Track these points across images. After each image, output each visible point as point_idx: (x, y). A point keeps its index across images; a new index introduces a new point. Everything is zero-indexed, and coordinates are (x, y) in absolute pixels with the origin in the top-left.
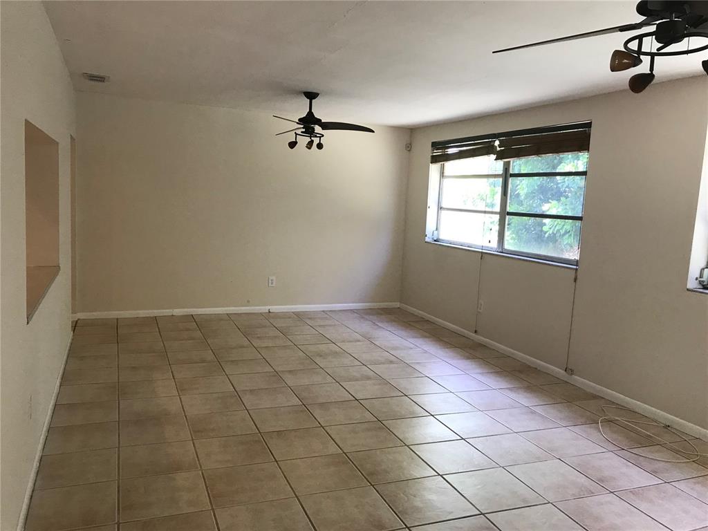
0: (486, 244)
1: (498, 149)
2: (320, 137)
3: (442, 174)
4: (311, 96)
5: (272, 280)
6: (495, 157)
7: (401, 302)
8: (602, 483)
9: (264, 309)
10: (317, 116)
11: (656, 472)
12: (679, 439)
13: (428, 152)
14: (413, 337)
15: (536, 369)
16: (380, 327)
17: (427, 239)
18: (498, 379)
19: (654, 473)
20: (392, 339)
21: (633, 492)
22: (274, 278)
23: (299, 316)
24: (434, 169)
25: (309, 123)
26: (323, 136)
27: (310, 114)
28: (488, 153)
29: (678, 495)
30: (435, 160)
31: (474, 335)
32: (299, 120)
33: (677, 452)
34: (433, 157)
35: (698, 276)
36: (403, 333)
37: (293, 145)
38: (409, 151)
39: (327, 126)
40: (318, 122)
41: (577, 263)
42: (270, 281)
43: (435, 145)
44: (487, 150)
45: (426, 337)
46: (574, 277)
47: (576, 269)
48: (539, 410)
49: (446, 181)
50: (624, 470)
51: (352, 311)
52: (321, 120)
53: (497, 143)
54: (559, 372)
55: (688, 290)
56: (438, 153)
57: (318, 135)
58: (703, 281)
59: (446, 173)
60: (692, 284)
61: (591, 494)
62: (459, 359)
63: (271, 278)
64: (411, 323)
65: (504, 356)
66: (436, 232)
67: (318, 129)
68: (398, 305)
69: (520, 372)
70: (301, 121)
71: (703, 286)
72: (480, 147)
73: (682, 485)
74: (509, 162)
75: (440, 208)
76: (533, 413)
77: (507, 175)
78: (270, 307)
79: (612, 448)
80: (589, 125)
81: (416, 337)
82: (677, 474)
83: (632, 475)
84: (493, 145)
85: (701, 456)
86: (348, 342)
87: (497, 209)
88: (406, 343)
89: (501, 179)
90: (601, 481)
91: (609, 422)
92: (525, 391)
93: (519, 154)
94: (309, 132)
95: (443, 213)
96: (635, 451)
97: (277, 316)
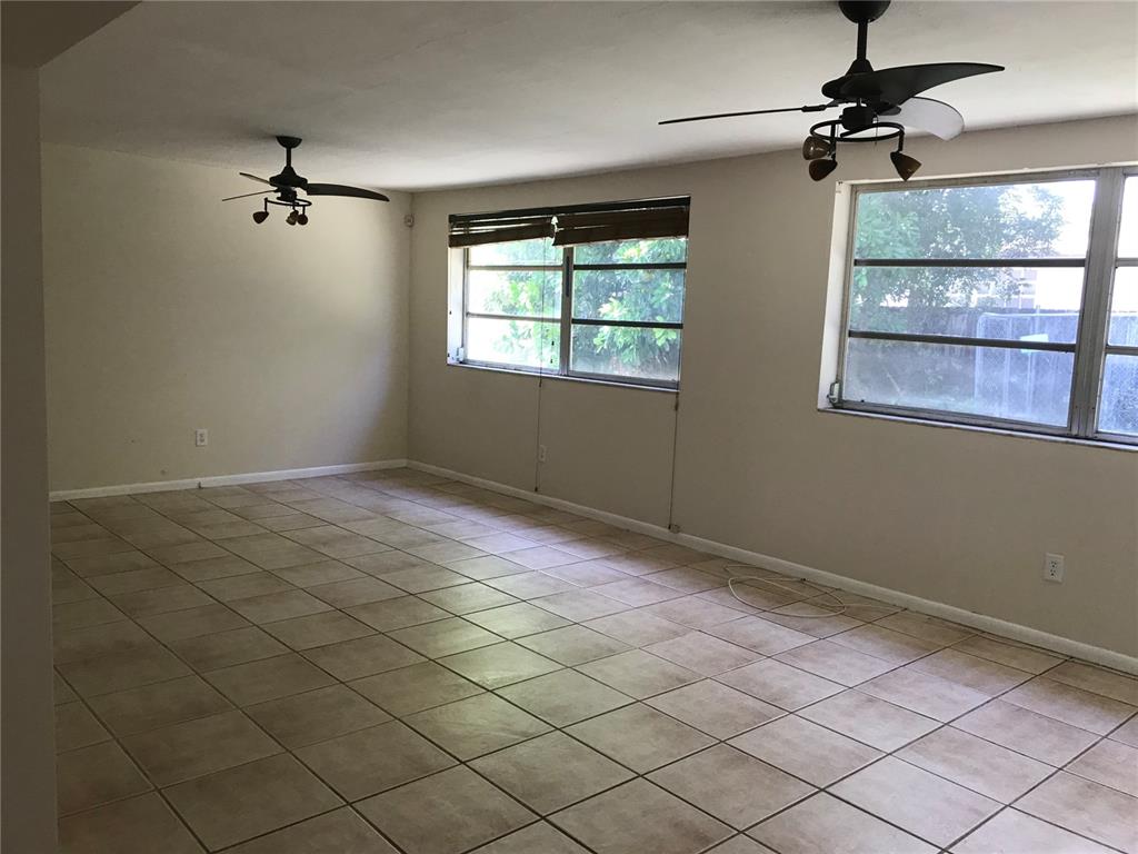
0: (546, 365)
1: (556, 229)
2: (304, 206)
3: (466, 264)
4: (289, 143)
5: (201, 435)
6: (553, 240)
7: (408, 458)
8: (755, 649)
9: (191, 483)
10: (299, 173)
11: (808, 630)
12: (819, 593)
13: (444, 230)
14: (449, 506)
15: (628, 531)
16: (393, 497)
17: (450, 361)
18: (586, 548)
19: (805, 630)
20: (420, 512)
21: (789, 652)
22: (205, 431)
23: (255, 490)
24: (455, 255)
25: (287, 183)
26: (310, 204)
27: (289, 170)
28: (542, 235)
29: (837, 651)
30: (455, 242)
31: (535, 495)
32: (271, 179)
33: (822, 606)
34: (452, 237)
35: (828, 393)
36: (430, 501)
37: (260, 217)
38: (411, 226)
39: (315, 190)
40: (302, 183)
41: (676, 385)
42: (198, 438)
43: (454, 220)
44: (539, 230)
45: (467, 504)
46: (674, 404)
47: (677, 393)
48: (653, 578)
49: (473, 274)
50: (773, 632)
51: (337, 477)
52: (306, 180)
53: (555, 220)
54: (660, 531)
55: (819, 410)
56: (458, 232)
57: (301, 203)
58: (834, 399)
59: (473, 262)
60: (823, 403)
61: (749, 662)
62: (524, 528)
63: (200, 431)
64: (436, 487)
65: (582, 519)
66: (461, 350)
67: (301, 193)
68: (403, 463)
69: (609, 535)
70: (273, 181)
71: (834, 404)
72: (528, 225)
73: (839, 640)
74: (572, 248)
75: (466, 314)
76: (647, 583)
77: (568, 267)
78: (199, 479)
79: (751, 611)
80: (687, 201)
81: (454, 506)
82: (827, 630)
83: (783, 637)
84: (550, 224)
85: (848, 607)
86: (355, 520)
87: (558, 315)
88: (440, 514)
89: (561, 273)
90: (752, 648)
91: (738, 583)
92: (627, 558)
93: (587, 238)
94: (288, 197)
95: (471, 321)
96: (777, 611)
97: (216, 492)
